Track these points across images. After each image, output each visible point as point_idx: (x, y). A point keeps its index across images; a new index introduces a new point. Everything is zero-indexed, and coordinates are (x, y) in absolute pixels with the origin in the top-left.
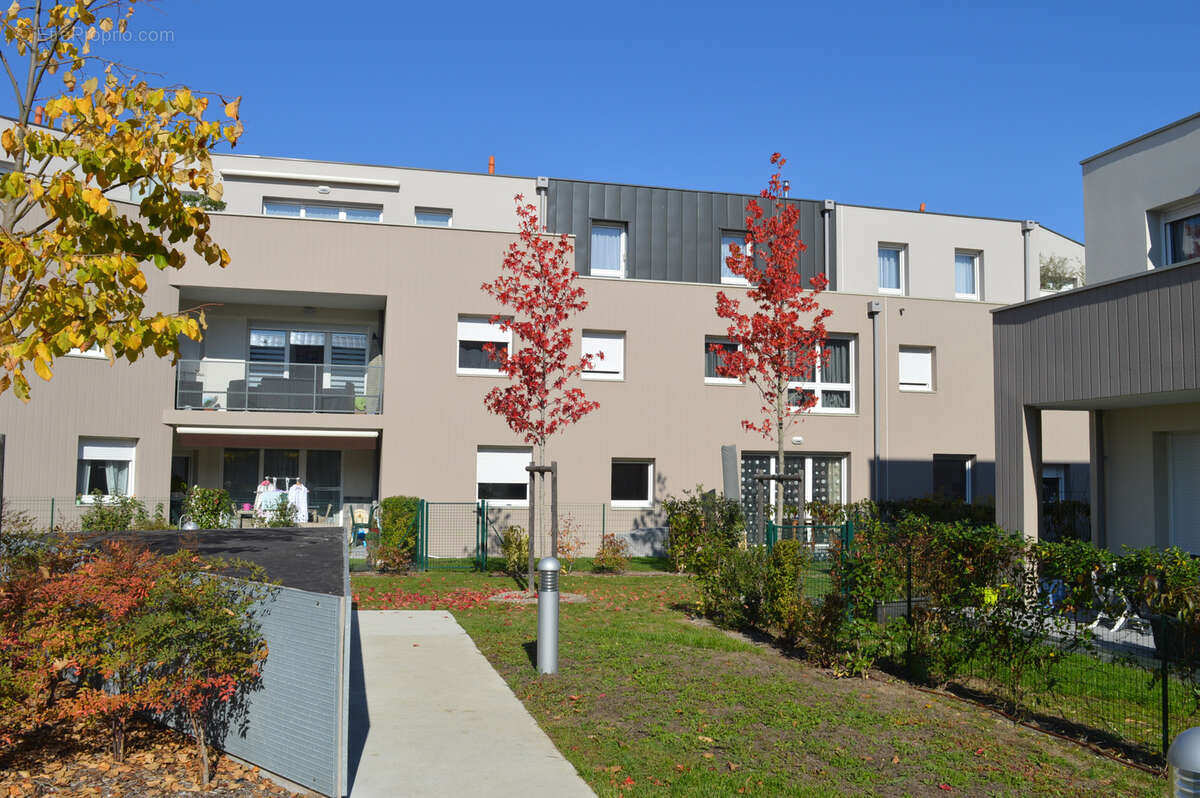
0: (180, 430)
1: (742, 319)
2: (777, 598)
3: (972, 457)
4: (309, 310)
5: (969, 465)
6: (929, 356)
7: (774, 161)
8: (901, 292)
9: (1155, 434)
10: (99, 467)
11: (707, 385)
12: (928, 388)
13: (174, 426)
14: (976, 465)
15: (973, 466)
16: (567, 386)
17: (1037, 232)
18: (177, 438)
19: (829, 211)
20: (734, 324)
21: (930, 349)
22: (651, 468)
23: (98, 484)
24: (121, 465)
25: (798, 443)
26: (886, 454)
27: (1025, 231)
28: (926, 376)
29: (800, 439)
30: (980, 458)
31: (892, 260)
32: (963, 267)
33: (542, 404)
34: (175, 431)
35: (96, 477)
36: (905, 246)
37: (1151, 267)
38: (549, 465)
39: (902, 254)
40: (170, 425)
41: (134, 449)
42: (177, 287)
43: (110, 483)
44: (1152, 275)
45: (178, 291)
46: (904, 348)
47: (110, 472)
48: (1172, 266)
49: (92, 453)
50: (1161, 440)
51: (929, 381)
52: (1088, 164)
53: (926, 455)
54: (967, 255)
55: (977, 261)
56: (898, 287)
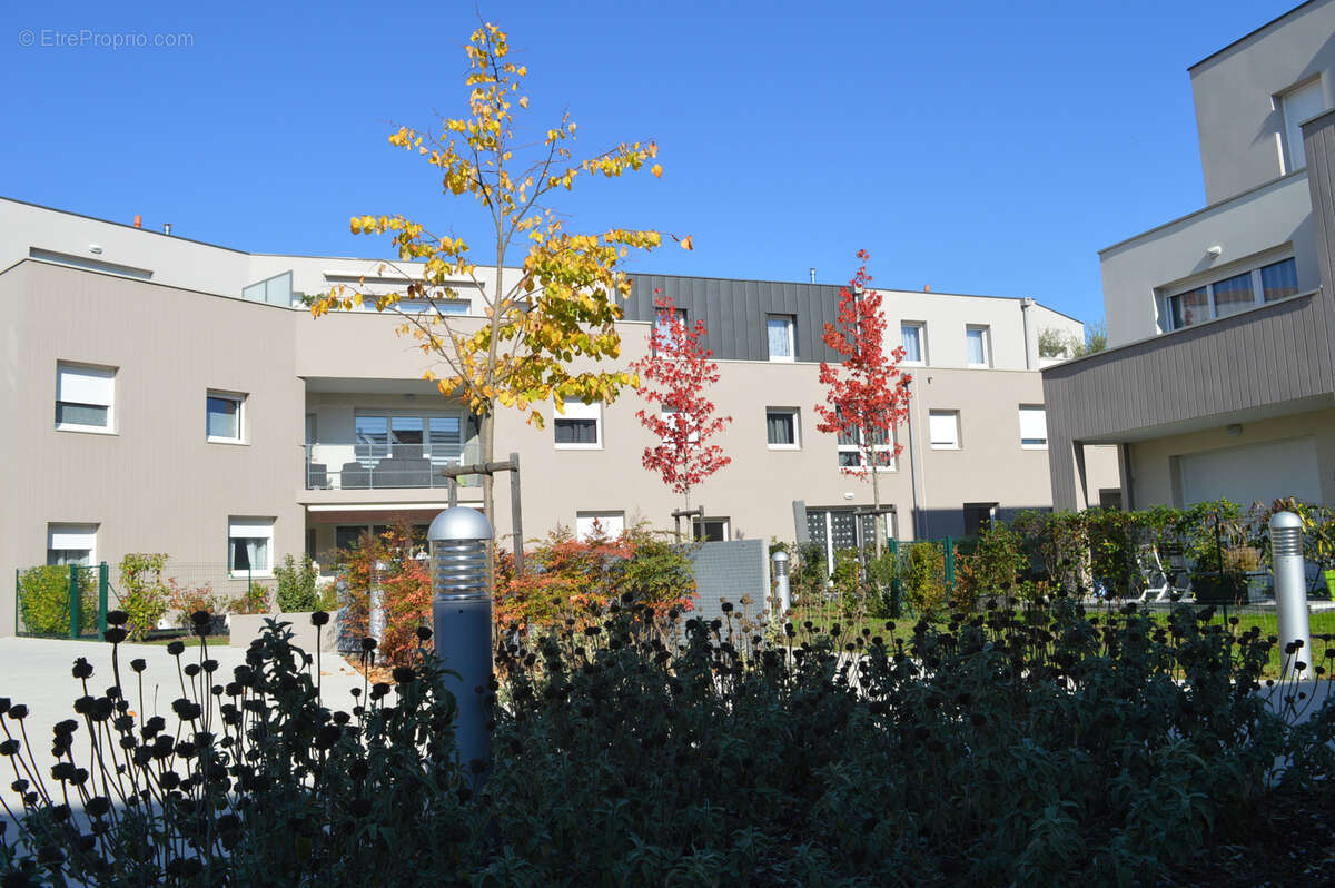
0: (311, 508)
1: (839, 385)
2: (919, 586)
3: (995, 504)
4: (410, 397)
5: (993, 512)
6: (953, 419)
7: (860, 256)
8: (922, 363)
9: (1171, 457)
10: (240, 545)
11: (770, 451)
12: (956, 447)
13: (306, 505)
14: (1000, 513)
15: (996, 514)
16: (707, 444)
17: (1033, 309)
18: (309, 515)
19: (858, 294)
20: (834, 389)
21: (955, 412)
22: (725, 526)
23: (242, 561)
24: (260, 542)
25: (850, 498)
26: (924, 505)
27: (1023, 308)
28: (952, 436)
29: (851, 494)
30: (1003, 505)
31: (912, 336)
32: (974, 340)
33: (685, 460)
34: (306, 509)
35: (240, 554)
36: (924, 323)
37: (1159, 332)
38: (697, 509)
39: (921, 331)
40: (303, 504)
41: (272, 527)
42: (303, 378)
43: (252, 559)
44: (1160, 338)
45: (303, 382)
46: (934, 412)
47: (251, 549)
48: (1174, 331)
49: (239, 531)
50: (1175, 461)
51: (955, 440)
52: (1105, 254)
53: (957, 504)
54: (976, 330)
55: (984, 334)
56: (919, 359)
